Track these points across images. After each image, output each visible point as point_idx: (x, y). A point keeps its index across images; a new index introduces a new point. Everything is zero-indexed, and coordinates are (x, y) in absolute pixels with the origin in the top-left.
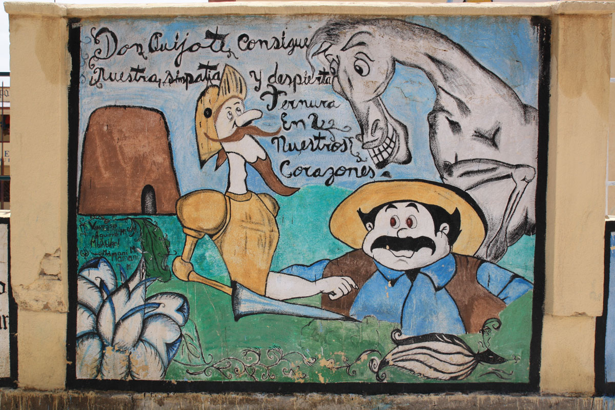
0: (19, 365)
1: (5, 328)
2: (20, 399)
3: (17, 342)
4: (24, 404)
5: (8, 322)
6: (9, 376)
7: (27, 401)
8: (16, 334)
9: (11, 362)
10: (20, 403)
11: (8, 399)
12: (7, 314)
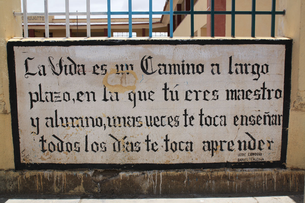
0: (287, 151)
1: (279, 124)
2: (290, 176)
3: (287, 134)
4: (293, 180)
5: (282, 120)
6: (279, 160)
7: (295, 178)
8: (287, 129)
9: (282, 149)
10: (290, 179)
11: (282, 177)
12: (281, 113)
